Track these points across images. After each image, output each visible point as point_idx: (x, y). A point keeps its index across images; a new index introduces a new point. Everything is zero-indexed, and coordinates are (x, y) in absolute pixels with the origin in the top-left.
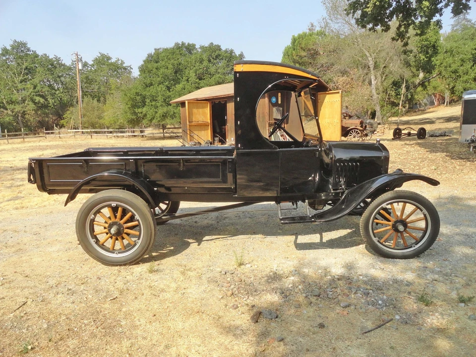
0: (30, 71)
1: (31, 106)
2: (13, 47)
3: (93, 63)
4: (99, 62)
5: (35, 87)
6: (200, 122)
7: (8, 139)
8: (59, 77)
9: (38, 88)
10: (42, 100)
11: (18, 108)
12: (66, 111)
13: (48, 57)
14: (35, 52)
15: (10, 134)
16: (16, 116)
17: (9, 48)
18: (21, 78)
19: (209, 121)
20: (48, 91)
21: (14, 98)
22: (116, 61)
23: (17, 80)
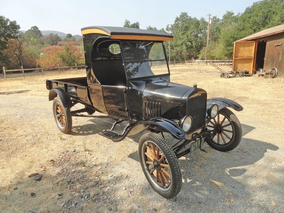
0: (187, 28)
1: (184, 47)
2: (181, 16)
3: (223, 18)
4: (226, 17)
5: (188, 37)
6: (245, 57)
7: (174, 65)
8: (201, 30)
9: (189, 37)
10: (190, 44)
11: (178, 49)
12: (201, 49)
13: (196, 19)
14: (190, 17)
15: (172, 62)
16: (177, 53)
17: (179, 17)
18: (182, 32)
19: (253, 56)
20: (193, 38)
21: (178, 43)
22: (238, 15)
23: (180, 34)
